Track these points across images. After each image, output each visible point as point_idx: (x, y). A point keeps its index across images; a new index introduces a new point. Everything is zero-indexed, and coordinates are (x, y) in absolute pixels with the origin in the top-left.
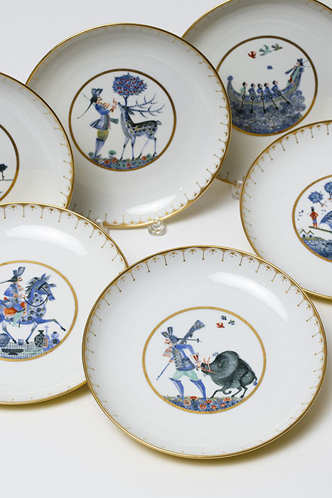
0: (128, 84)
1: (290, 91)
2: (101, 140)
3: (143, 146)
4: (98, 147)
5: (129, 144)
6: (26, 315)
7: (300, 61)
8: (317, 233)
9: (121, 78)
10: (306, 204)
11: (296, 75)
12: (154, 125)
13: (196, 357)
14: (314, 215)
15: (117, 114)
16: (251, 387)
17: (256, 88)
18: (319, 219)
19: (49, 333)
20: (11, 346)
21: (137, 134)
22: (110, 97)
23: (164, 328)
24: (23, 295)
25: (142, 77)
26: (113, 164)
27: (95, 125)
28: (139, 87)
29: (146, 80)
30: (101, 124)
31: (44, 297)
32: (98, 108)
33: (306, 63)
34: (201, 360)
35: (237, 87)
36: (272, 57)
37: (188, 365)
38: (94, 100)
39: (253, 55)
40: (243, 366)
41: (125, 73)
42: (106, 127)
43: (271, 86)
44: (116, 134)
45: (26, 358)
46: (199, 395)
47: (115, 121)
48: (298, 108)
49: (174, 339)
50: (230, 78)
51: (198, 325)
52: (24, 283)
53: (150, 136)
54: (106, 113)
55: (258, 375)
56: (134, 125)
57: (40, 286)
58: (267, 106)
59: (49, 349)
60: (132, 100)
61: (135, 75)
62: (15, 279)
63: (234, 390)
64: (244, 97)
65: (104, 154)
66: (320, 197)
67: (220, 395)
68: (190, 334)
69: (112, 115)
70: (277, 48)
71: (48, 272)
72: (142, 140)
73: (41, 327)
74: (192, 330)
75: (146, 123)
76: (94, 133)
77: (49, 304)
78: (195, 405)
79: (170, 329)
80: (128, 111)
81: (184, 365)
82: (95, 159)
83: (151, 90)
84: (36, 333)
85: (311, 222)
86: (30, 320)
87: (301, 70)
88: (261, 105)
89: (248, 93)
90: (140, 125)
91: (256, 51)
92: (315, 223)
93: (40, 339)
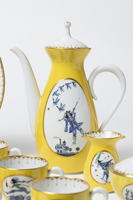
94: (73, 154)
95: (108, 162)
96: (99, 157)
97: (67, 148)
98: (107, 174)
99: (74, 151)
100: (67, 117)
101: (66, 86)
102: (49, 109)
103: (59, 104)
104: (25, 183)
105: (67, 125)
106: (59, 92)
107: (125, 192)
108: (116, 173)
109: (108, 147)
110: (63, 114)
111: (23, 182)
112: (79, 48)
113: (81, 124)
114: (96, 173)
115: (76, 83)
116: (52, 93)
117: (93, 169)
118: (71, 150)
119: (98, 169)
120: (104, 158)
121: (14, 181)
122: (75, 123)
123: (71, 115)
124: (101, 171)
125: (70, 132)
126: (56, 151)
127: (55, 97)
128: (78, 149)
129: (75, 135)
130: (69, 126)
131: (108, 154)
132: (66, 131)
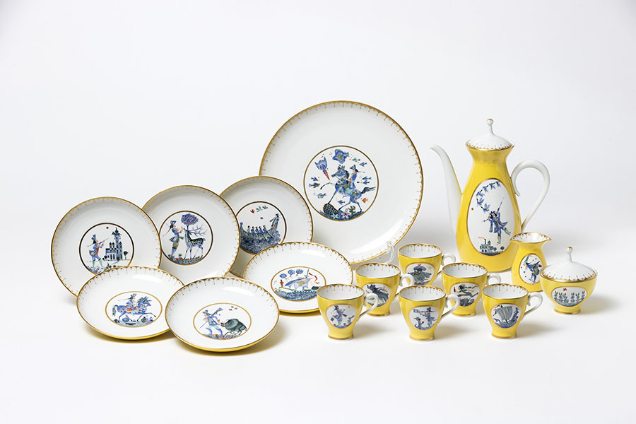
0: (189, 219)
1: (273, 231)
2: (174, 248)
3: (196, 252)
4: (173, 252)
5: (189, 251)
6: (137, 311)
7: (277, 215)
8: (282, 290)
9: (186, 216)
10: (278, 279)
11: (275, 223)
12: (202, 240)
13: (219, 321)
14: (282, 283)
15: (183, 234)
16: (243, 331)
17: (255, 229)
18: (284, 285)
19: (149, 318)
20: (130, 322)
21: (193, 245)
22: (180, 225)
23: (204, 310)
24: (135, 304)
25: (196, 215)
26: (180, 261)
27: (172, 240)
28: (194, 220)
29: (198, 217)
30: (175, 240)
31: (146, 305)
32: (173, 231)
33: (280, 216)
34: (221, 322)
35: (245, 228)
36: (263, 213)
37: (214, 323)
38: (172, 227)
39: (253, 212)
40: (240, 324)
41: (188, 213)
42: (177, 241)
43: (262, 228)
44: (183, 244)
45: (137, 326)
46: (219, 333)
47: (182, 238)
48: (276, 240)
49: (208, 314)
50: (242, 224)
51: (220, 309)
52: (136, 299)
53: (200, 246)
54: (177, 234)
55: (247, 327)
56: (192, 240)
57: (144, 301)
58: (260, 239)
59: (148, 323)
60: (191, 227)
61: (192, 214)
62: (132, 298)
63: (236, 332)
64: (249, 234)
65: (176, 256)
66: (286, 276)
67: (229, 334)
68: (216, 313)
69: (180, 235)
70: (265, 208)
71: (148, 296)
72: (195, 248)
73: (144, 315)
74: (217, 311)
75: (198, 239)
76: (171, 244)
77: (148, 307)
78: (217, 337)
79: (207, 311)
80: (188, 232)
81: (213, 323)
82: (171, 259)
83: (201, 222)
84: (142, 317)
85: (280, 285)
86: (139, 313)
87: (278, 220)
88: (257, 238)
89: (251, 232)
90: (195, 240)
91: (255, 209)
92: (282, 286)
93: (144, 320)
94: (498, 253)
95: (535, 264)
96: (527, 260)
97: (492, 248)
98: (535, 276)
99: (499, 250)
100: (492, 217)
101: (490, 186)
102: (472, 209)
103: (483, 205)
104: (471, 289)
105: (492, 225)
106: (483, 192)
107: (554, 293)
108: (546, 277)
109: (536, 250)
110: (487, 214)
111: (470, 288)
112: (503, 149)
113: (506, 223)
114: (525, 274)
115: (500, 183)
116: (476, 193)
117: (522, 271)
118: (495, 249)
119: (526, 271)
120: (532, 261)
121: (461, 287)
122: (500, 223)
123: (496, 215)
124: (529, 272)
125: (495, 232)
126: (481, 251)
127: (479, 197)
128: (502, 248)
129: (499, 235)
130: (494, 226)
131: (536, 257)
132: (491, 231)
